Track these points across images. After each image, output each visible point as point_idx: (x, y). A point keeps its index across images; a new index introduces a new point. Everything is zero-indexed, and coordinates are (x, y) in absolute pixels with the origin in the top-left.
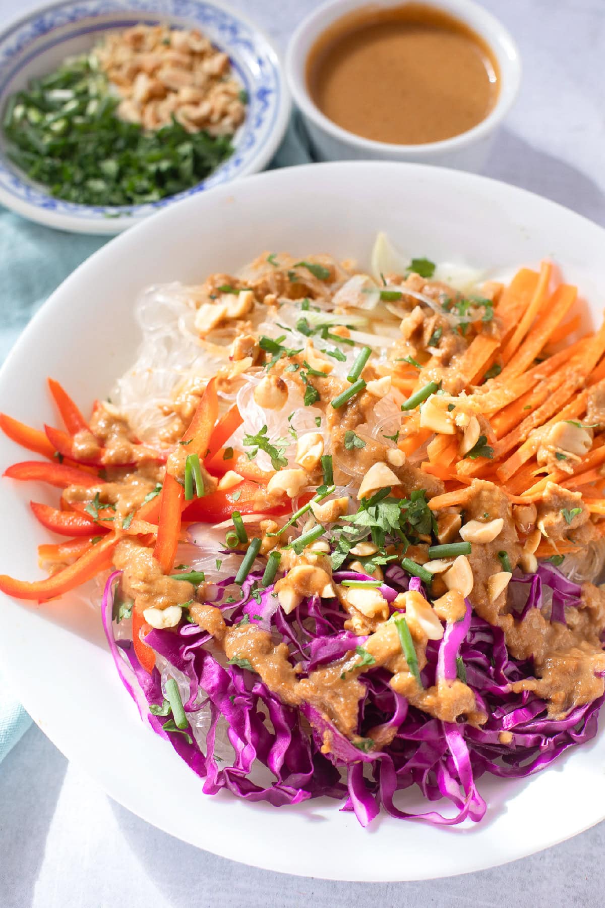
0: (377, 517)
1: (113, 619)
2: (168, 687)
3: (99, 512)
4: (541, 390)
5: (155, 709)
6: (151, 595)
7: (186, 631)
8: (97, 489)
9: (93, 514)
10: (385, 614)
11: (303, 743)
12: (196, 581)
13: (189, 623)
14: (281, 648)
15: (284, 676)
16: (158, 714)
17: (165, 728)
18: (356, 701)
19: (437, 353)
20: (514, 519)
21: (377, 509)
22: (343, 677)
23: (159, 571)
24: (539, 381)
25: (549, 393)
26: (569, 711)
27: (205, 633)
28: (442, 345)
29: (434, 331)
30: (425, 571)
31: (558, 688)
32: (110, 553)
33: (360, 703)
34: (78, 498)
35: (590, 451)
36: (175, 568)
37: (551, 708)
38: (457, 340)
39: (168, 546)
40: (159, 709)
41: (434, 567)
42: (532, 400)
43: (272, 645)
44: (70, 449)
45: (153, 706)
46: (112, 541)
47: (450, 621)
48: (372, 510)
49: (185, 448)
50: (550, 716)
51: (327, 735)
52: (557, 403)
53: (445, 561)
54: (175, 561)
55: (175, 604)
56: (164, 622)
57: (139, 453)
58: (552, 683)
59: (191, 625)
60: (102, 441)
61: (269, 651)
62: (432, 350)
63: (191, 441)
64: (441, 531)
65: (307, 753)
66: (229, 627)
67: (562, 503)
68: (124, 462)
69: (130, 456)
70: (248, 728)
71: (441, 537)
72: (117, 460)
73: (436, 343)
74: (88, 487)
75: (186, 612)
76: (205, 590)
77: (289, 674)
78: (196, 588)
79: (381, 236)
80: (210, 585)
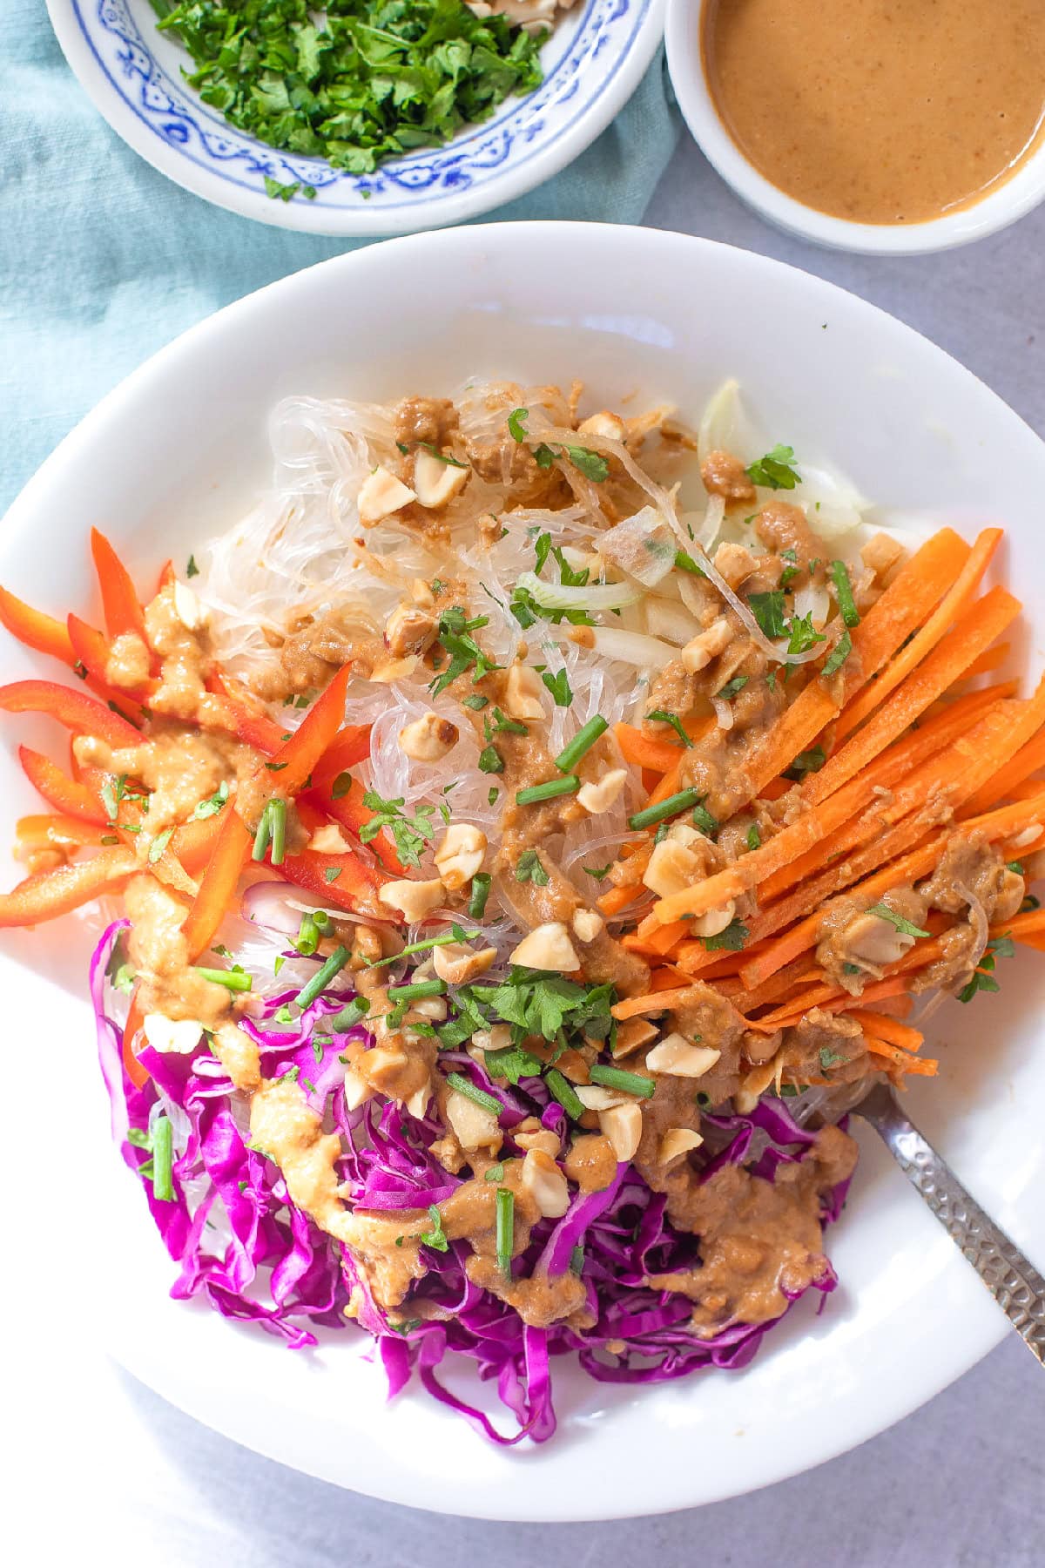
0: (527, 1006)
1: (107, 973)
2: (156, 1124)
3: (121, 805)
4: (874, 819)
5: (135, 1137)
6: (163, 994)
7: (201, 1068)
8: (127, 758)
9: (110, 806)
10: (493, 1151)
11: (328, 1266)
12: (234, 990)
13: (210, 1054)
14: (330, 1143)
15: (320, 1195)
16: (138, 1144)
17: (142, 1170)
18: (407, 1280)
19: (726, 719)
20: (741, 1045)
21: (533, 990)
22: (399, 1242)
23: (184, 959)
24: (878, 797)
25: (885, 829)
26: (722, 1327)
27: (226, 1080)
28: (739, 702)
29: (734, 677)
30: (575, 1101)
31: (718, 1290)
32: (120, 885)
33: (413, 1281)
34: (96, 763)
35: (905, 956)
36: (213, 949)
37: (699, 1315)
38: (767, 699)
39: (209, 920)
40: (142, 1136)
41: (591, 1098)
42: (849, 841)
43: (319, 1134)
44: (102, 667)
45: (134, 1131)
46: (127, 868)
47: (584, 1191)
48: (525, 990)
49: (272, 776)
50: (692, 1326)
51: (357, 1294)
52: (890, 851)
53: (610, 1093)
54: (216, 937)
55: (195, 1018)
56: (171, 1042)
57: (210, 708)
58: (711, 1283)
59: (210, 1059)
60: (156, 663)
61: (311, 1142)
62: (721, 707)
63: (285, 765)
64: (621, 1043)
65: (331, 1282)
66: (265, 1080)
67: (823, 1038)
68: (183, 716)
69: (194, 712)
70: (253, 1237)
71: (616, 1055)
72: (171, 708)
73: (732, 698)
74: (115, 746)
75: (207, 1037)
76: (246, 1005)
77: (328, 1196)
78: (234, 998)
79: (731, 385)
80: (256, 999)
